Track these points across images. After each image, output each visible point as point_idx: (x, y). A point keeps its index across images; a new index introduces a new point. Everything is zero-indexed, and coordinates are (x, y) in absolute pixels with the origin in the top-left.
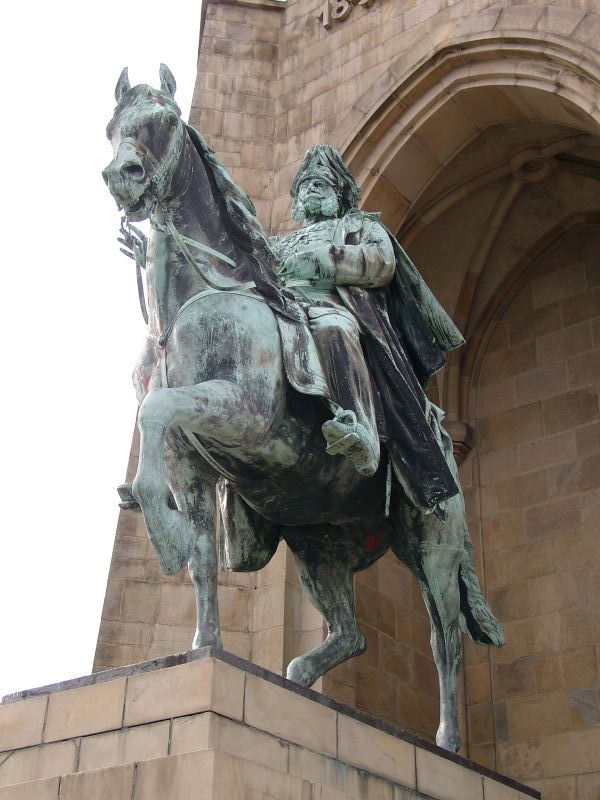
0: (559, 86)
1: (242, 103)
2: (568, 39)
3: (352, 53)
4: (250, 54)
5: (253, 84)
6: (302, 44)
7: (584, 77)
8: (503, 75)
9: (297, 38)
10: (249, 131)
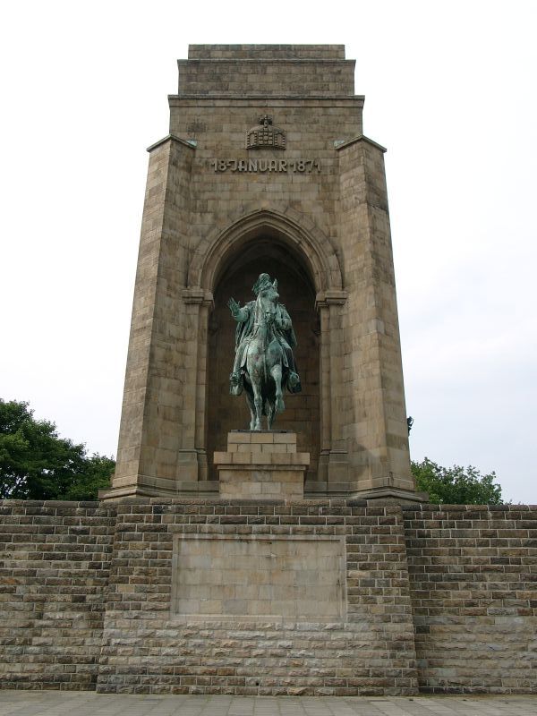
0: (300, 242)
1: (181, 191)
2: (310, 232)
3: (226, 188)
4: (183, 168)
5: (185, 183)
6: (203, 171)
7: (309, 245)
8: (282, 228)
9: (201, 168)
10: (183, 205)
